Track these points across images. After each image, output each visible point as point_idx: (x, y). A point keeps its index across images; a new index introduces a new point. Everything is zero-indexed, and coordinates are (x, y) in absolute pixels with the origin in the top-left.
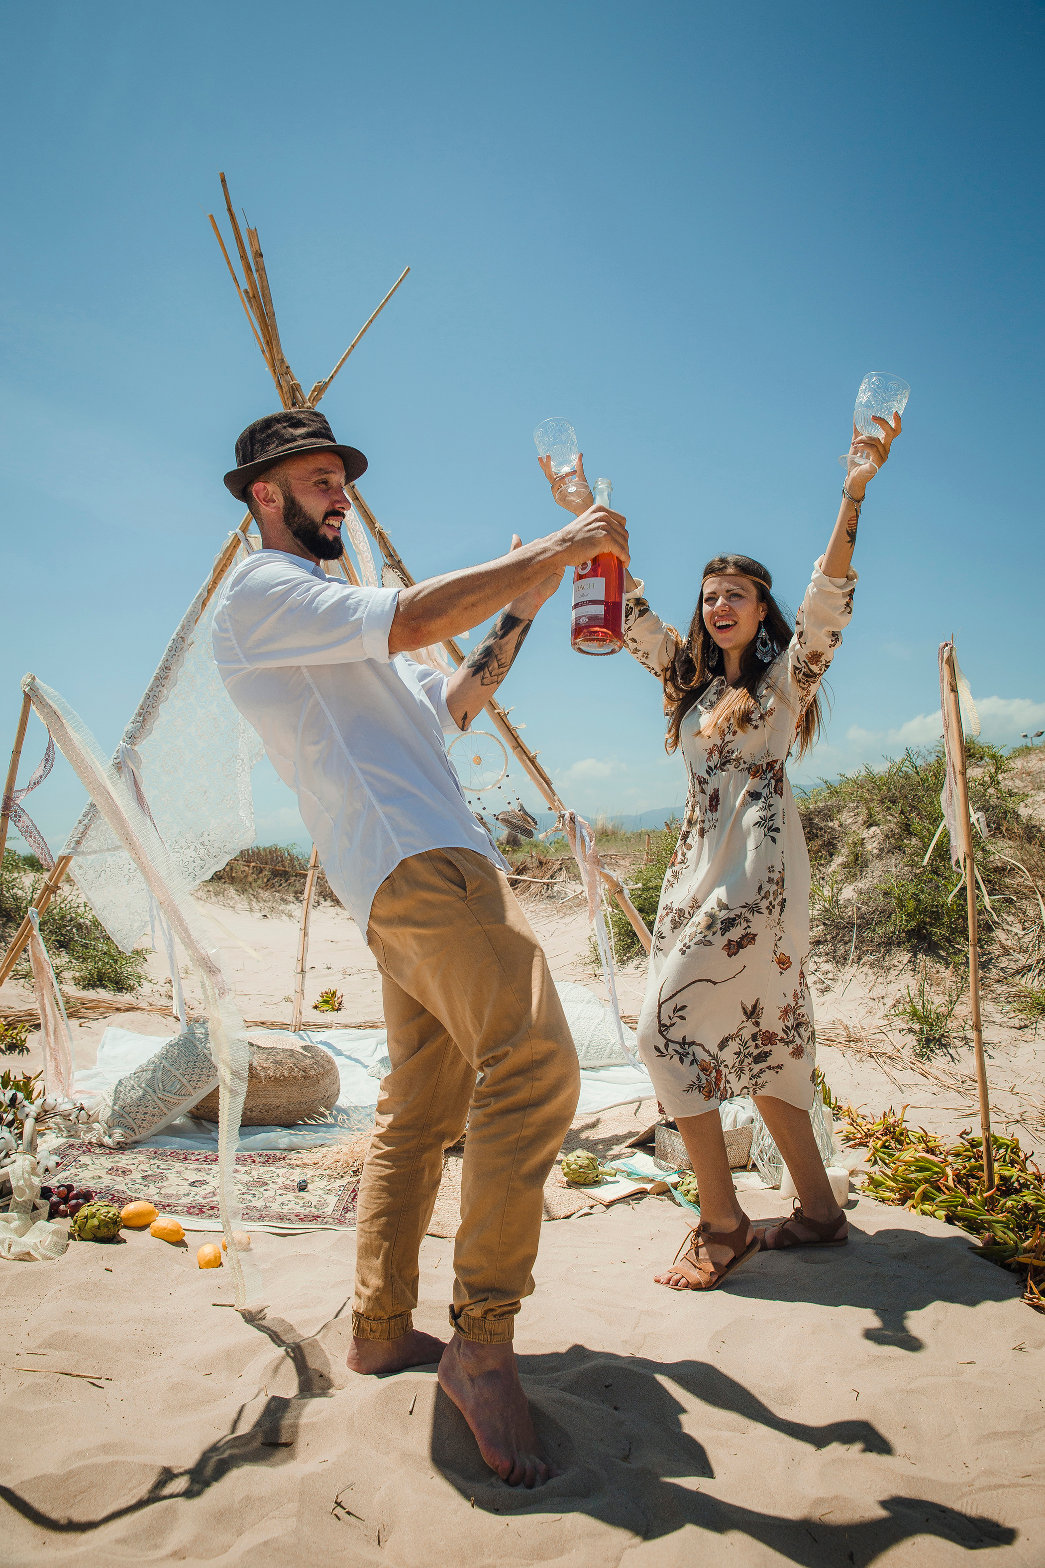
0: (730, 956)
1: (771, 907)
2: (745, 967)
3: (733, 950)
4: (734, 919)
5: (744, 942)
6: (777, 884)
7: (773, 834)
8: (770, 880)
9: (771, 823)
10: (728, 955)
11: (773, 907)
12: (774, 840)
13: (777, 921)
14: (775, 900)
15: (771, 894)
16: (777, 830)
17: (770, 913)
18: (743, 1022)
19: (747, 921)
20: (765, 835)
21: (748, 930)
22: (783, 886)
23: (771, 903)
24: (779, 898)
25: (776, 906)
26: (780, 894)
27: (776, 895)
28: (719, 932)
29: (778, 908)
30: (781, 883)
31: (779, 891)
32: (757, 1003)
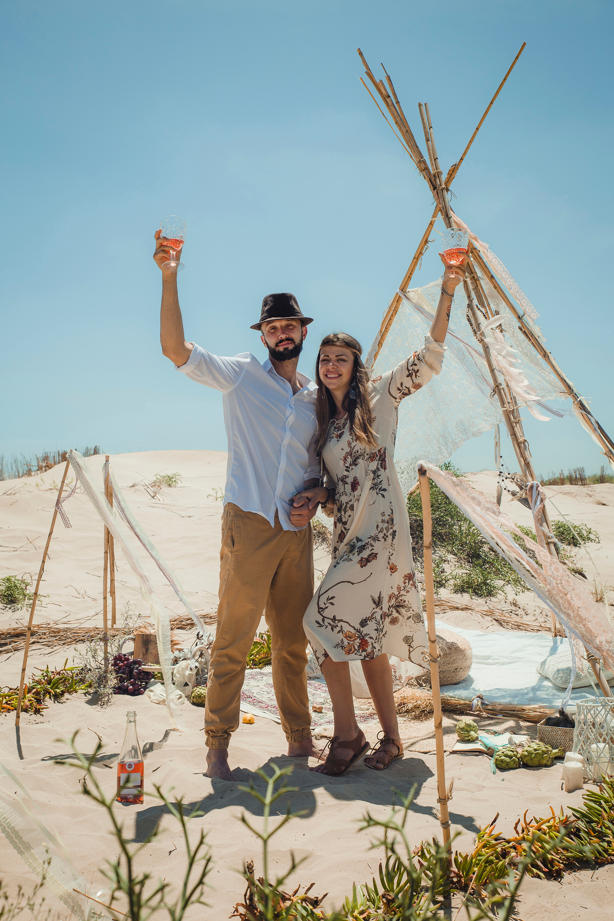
0: (362, 567)
1: (385, 537)
2: (371, 573)
3: (364, 563)
4: (365, 546)
5: (370, 559)
6: (388, 522)
7: (382, 492)
8: (383, 521)
9: (380, 486)
10: (361, 566)
11: (387, 536)
12: (383, 496)
13: (390, 544)
14: (387, 532)
15: (384, 530)
16: (385, 490)
17: (385, 540)
18: (374, 609)
19: (372, 546)
20: (377, 494)
21: (373, 551)
22: (393, 523)
23: (385, 534)
24: (391, 531)
25: (389, 536)
26: (391, 528)
27: (387, 529)
28: (356, 553)
29: (390, 537)
30: (390, 522)
31: (390, 527)
32: (380, 595)
